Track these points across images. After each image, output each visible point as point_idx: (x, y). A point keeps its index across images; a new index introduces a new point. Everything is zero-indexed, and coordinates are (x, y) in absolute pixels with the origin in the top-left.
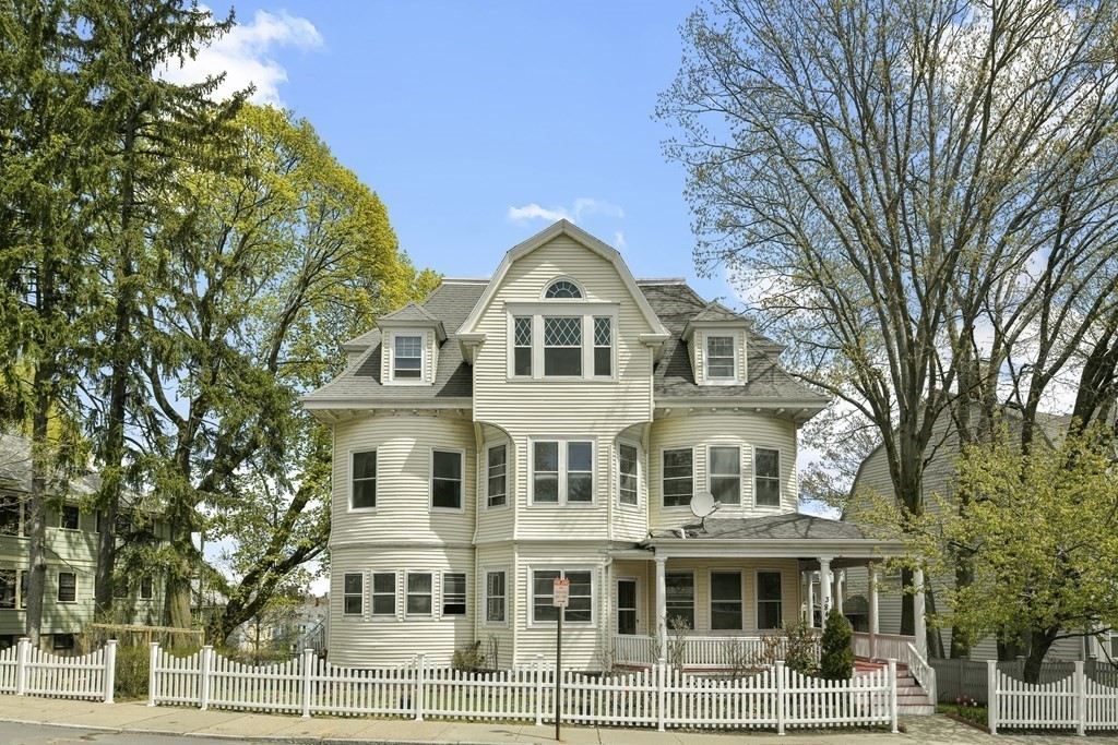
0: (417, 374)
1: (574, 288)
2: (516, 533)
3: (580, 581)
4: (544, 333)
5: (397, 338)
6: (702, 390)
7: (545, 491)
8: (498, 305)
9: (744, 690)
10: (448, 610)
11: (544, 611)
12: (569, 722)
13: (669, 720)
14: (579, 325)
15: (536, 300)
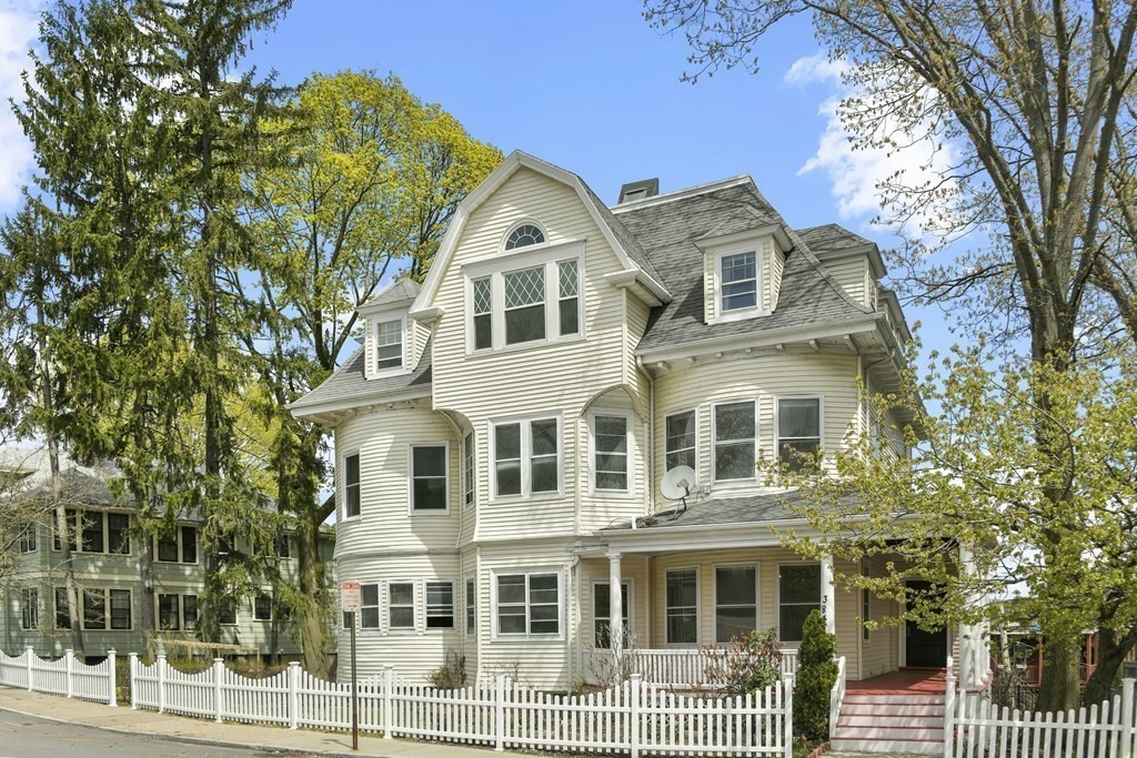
0: (398, 363)
1: (536, 231)
2: (476, 533)
3: (545, 585)
4: (504, 293)
5: (379, 325)
6: (712, 331)
7: (508, 483)
8: (455, 269)
9: (600, 708)
10: (432, 623)
11: (511, 622)
12: (415, 736)
13: (508, 739)
14: (542, 276)
15: (493, 256)
